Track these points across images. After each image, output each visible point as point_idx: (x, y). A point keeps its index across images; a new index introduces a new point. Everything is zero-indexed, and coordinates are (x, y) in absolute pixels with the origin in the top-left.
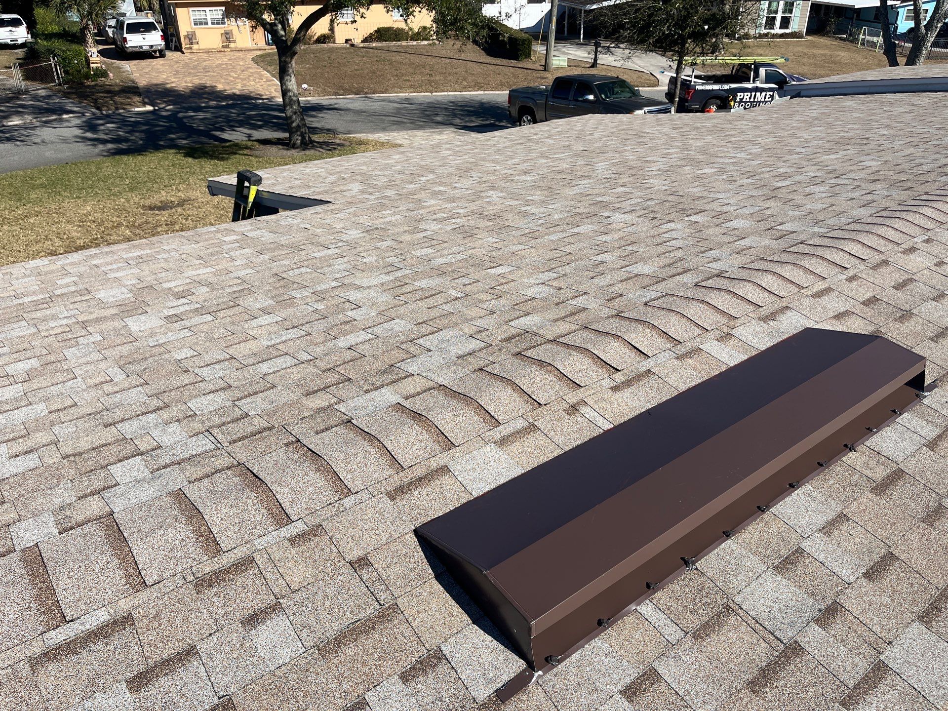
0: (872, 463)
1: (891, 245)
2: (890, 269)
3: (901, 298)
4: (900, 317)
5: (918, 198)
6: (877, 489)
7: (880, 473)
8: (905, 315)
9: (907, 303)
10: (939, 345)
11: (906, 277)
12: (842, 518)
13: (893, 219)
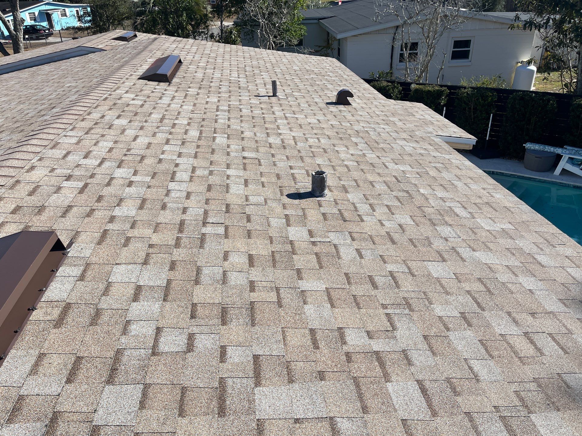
0: (49, 310)
1: (18, 170)
2: (22, 185)
3: (35, 200)
4: (38, 212)
5: (28, 135)
6: (57, 324)
7: (56, 313)
8: (41, 209)
9: (39, 202)
10: (67, 218)
11: (34, 186)
12: (41, 356)
13: (14, 153)
